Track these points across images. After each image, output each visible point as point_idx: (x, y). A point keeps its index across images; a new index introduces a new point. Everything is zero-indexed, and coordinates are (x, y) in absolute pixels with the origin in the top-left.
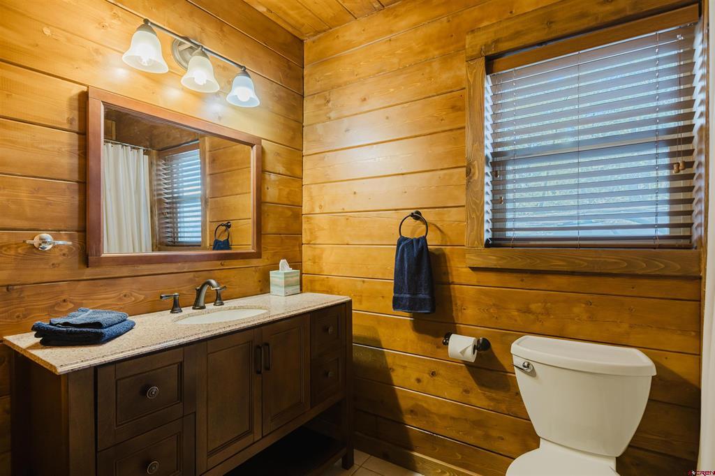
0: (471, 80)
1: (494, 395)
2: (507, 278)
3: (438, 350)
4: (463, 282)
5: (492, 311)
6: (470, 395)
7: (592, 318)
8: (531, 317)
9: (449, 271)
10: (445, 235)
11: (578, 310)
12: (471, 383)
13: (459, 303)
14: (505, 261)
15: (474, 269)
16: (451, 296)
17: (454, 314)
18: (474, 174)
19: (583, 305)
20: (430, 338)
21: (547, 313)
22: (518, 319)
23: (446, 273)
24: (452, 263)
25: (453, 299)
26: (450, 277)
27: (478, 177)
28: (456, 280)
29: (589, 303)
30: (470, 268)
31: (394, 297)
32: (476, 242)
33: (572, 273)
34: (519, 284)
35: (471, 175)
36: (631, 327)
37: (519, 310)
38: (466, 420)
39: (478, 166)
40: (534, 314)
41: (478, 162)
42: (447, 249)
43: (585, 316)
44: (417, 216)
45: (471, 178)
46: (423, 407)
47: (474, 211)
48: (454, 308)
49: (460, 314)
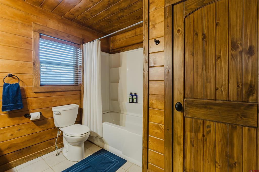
0: (35, 38)
1: (43, 126)
2: (46, 94)
3: (21, 121)
4: (32, 97)
5: (42, 104)
6: (35, 130)
7: (66, 100)
8: (53, 103)
9: (26, 94)
10: (24, 83)
11: (63, 99)
12: (35, 126)
13: (30, 104)
14: (47, 90)
15: (35, 93)
16: (27, 102)
17: (28, 108)
18: (36, 65)
19: (64, 98)
20: (18, 118)
21: (57, 101)
22: (49, 104)
23: (25, 95)
24: (27, 91)
25: (28, 103)
26: (26, 96)
27: (38, 66)
28: (29, 97)
29: (65, 97)
30: (34, 92)
31: (2, 107)
32: (37, 85)
33: (62, 91)
34: (49, 95)
35: (35, 65)
36: (72, 100)
37: (49, 102)
38: (33, 138)
39: (38, 63)
40: (53, 102)
41: (38, 62)
42: (25, 87)
43: (64, 100)
44: (11, 76)
45: (35, 66)
46: (14, 143)
47: (36, 76)
48: (28, 105)
49: (30, 107)
